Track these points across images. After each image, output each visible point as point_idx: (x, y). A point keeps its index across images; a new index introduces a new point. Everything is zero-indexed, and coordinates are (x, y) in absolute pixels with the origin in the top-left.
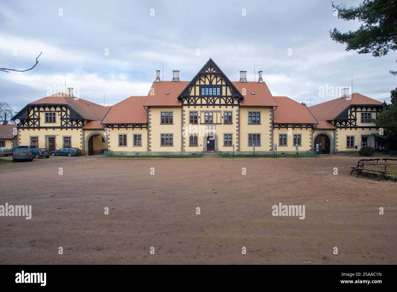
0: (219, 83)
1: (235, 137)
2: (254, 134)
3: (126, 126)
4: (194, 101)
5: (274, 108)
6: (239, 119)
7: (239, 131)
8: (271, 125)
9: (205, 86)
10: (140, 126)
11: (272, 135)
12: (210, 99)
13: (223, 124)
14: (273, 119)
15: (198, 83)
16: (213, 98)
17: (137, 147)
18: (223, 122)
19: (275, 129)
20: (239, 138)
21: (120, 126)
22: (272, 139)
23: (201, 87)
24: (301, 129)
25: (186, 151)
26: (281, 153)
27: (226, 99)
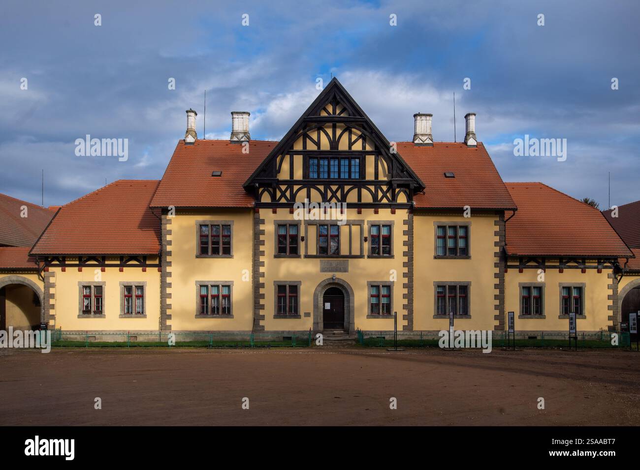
0: (358, 146)
1: (398, 294)
2: (453, 284)
3: (101, 260)
4: (288, 194)
5: (508, 214)
6: (409, 244)
7: (409, 275)
8: (497, 260)
9: (319, 155)
10: (142, 260)
11: (501, 287)
12: (331, 190)
13: (366, 257)
14: (504, 243)
15: (298, 146)
16: (341, 187)
17: (131, 317)
18: (366, 253)
19: (509, 270)
20: (409, 296)
21: (83, 261)
22: (501, 298)
23: (308, 156)
24: (584, 272)
25: (266, 329)
26: (527, 337)
27: (376, 191)
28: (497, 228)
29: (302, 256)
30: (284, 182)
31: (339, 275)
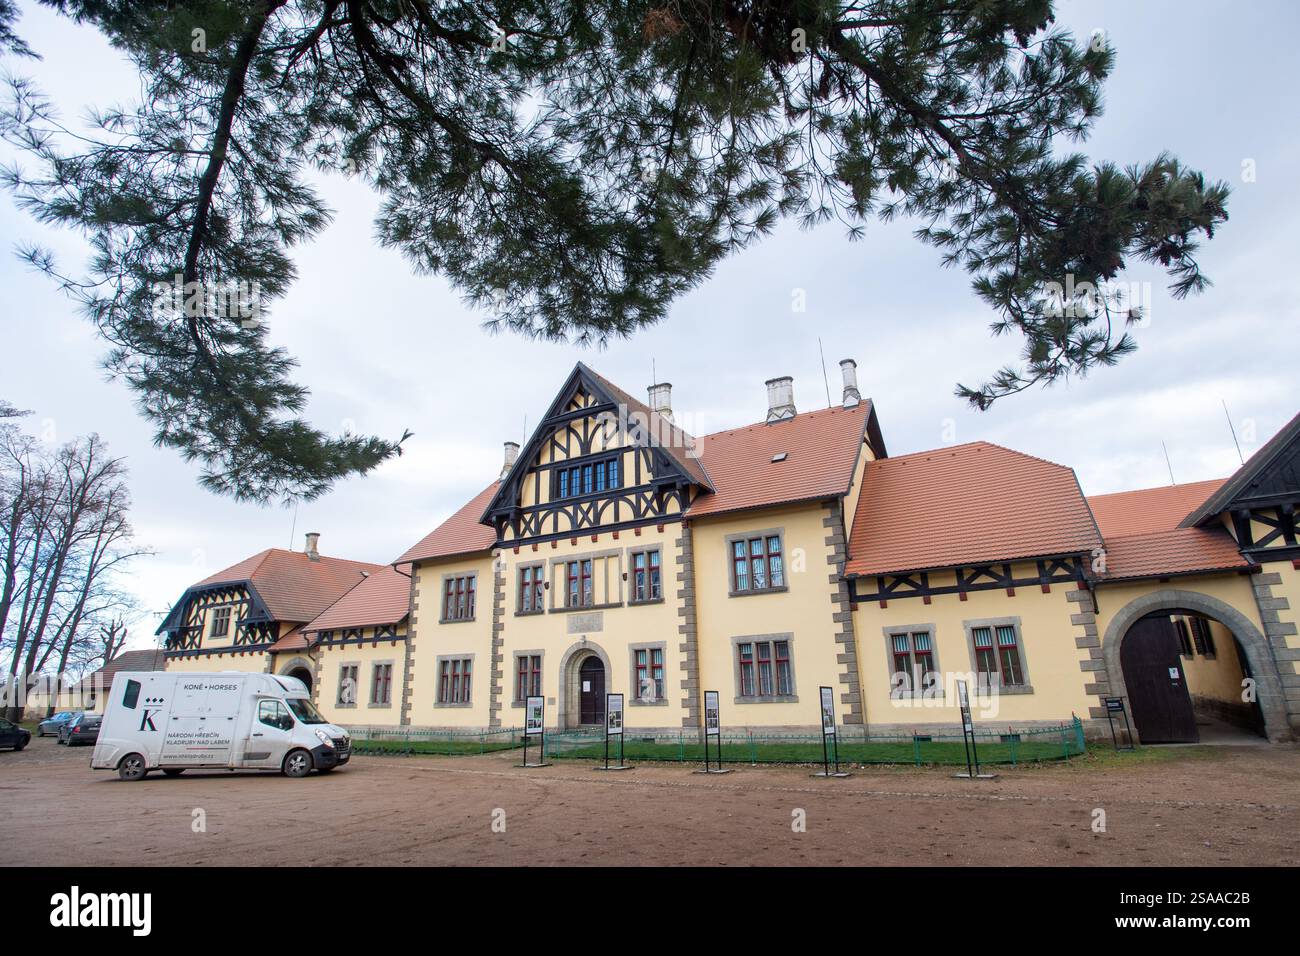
1: (673, 661)
2: (762, 640)
6: (689, 578)
7: (690, 630)
8: (835, 589)
9: (569, 466)
10: (393, 632)
11: (848, 638)
12: (582, 510)
13: (626, 604)
14: (843, 557)
18: (626, 599)
19: (861, 605)
20: (692, 666)
21: (347, 635)
22: (850, 659)
23: (557, 469)
24: (1011, 594)
26: (910, 738)
27: (638, 501)
28: (829, 532)
29: (547, 611)
30: (529, 510)
31: (592, 637)
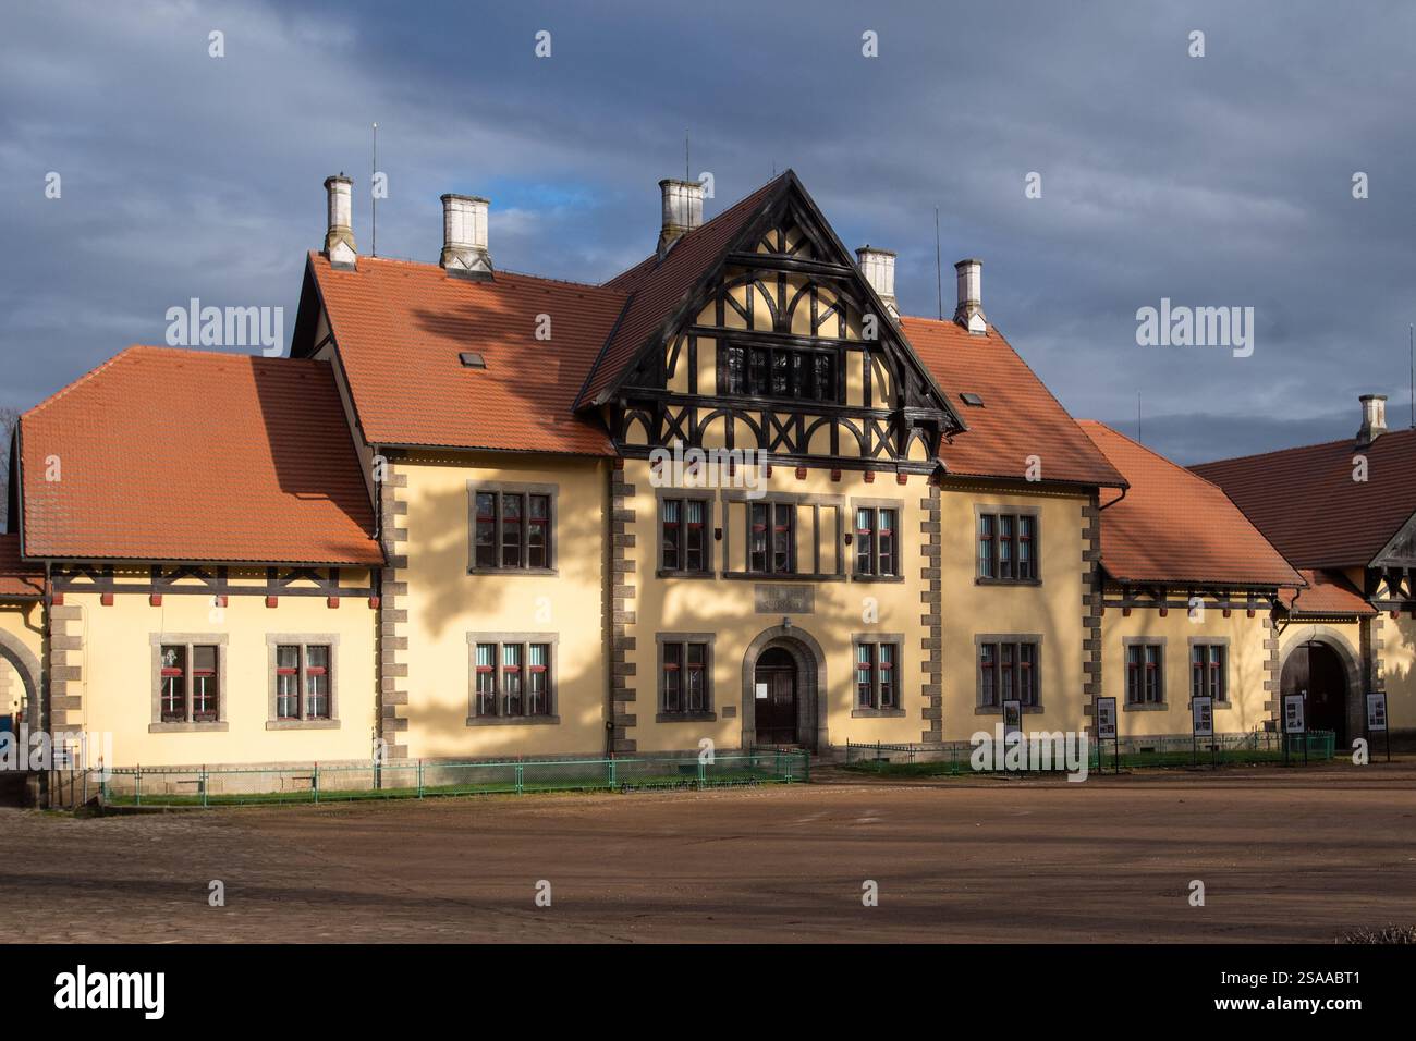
0: (830, 329)
1: (913, 660)
2: (1010, 641)
3: (216, 574)
5: (1106, 495)
6: (933, 551)
7: (934, 621)
8: (1086, 589)
9: (752, 340)
10: (329, 577)
12: (777, 425)
13: (848, 578)
14: (1097, 554)
15: (707, 319)
16: (796, 418)
17: (299, 728)
18: (848, 570)
19: (1107, 610)
20: (933, 667)
21: (163, 574)
22: (1093, 668)
23: (727, 342)
24: (1227, 615)
25: (640, 749)
26: (1138, 750)
27: (868, 432)
28: (1086, 523)
29: (718, 575)
30: (678, 400)
31: (796, 620)
